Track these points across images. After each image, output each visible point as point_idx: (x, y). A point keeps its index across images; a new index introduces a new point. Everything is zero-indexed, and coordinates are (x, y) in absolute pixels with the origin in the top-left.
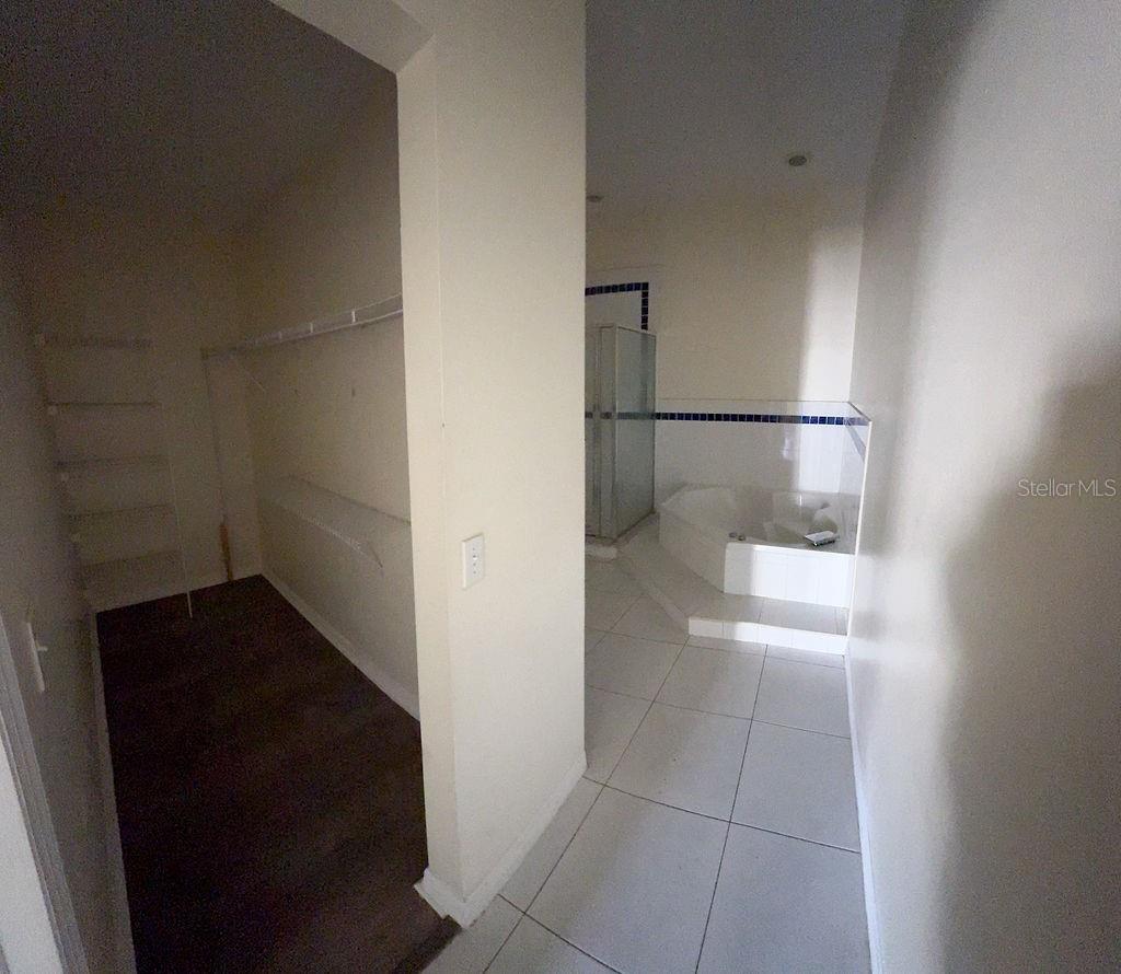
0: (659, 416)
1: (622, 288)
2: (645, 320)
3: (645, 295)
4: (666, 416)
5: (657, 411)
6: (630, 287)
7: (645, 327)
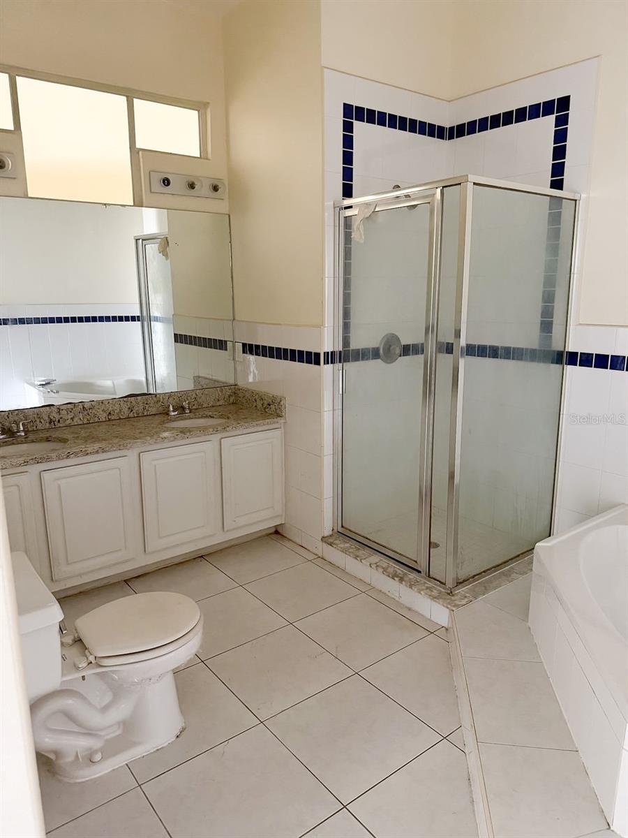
0: (573, 359)
1: (521, 115)
2: (558, 170)
3: (562, 121)
4: (586, 360)
5: (571, 348)
6: (535, 112)
7: (557, 184)
